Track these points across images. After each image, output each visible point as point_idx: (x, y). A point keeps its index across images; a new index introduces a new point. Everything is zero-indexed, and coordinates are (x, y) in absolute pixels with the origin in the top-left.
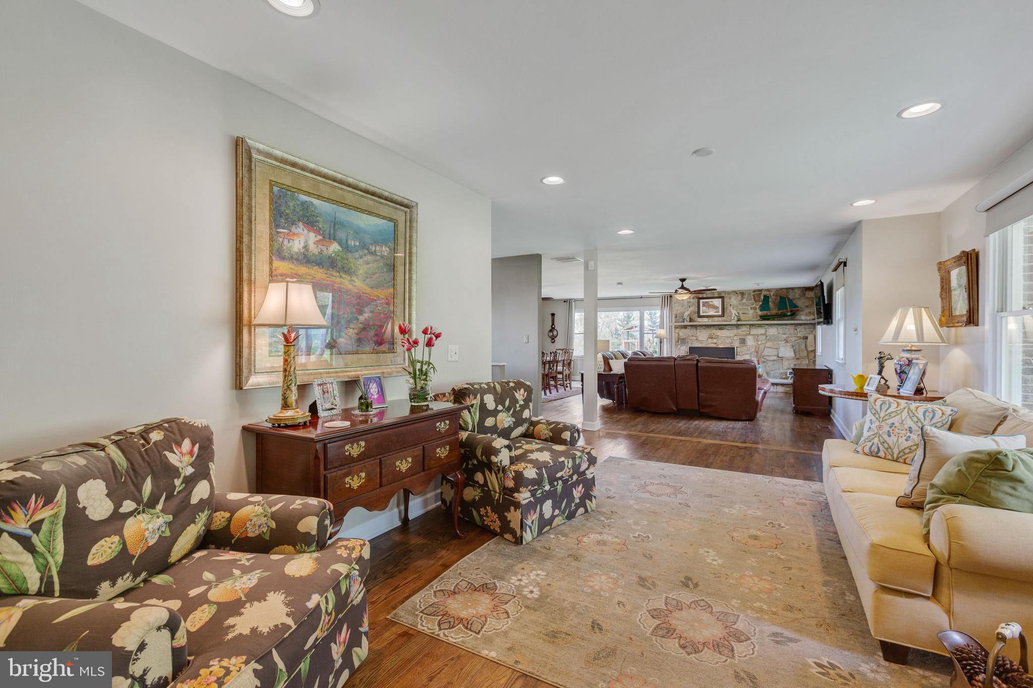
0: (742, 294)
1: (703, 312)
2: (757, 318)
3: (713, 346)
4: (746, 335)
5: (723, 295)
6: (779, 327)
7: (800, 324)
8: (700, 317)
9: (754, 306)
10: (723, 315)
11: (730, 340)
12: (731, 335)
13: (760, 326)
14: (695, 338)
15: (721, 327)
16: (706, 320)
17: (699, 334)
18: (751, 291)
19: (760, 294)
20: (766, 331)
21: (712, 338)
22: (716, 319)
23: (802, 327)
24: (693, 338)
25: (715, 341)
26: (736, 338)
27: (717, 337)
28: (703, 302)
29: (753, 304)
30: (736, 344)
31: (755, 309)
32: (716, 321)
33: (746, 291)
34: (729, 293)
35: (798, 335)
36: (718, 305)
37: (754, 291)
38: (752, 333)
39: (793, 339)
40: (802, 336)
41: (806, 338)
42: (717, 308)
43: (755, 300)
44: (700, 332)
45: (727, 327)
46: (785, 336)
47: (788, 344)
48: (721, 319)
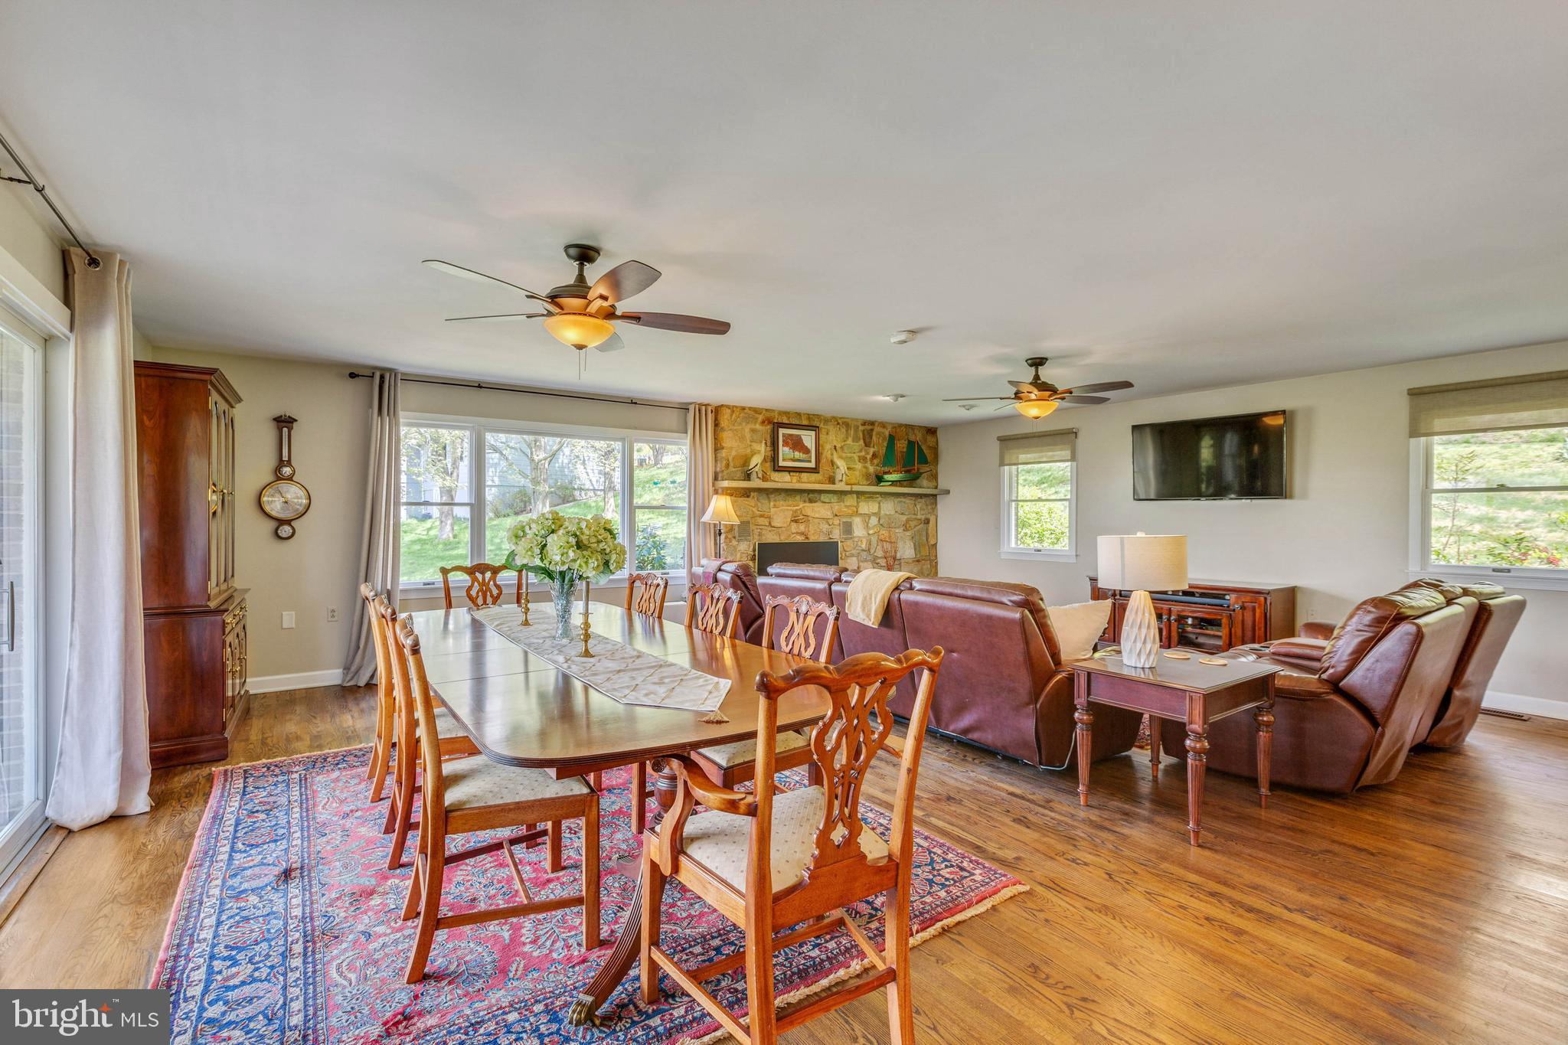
0: (847, 425)
1: (784, 460)
2: (867, 480)
3: (800, 539)
4: (851, 516)
5: (816, 423)
6: (896, 500)
7: (921, 496)
8: (778, 469)
9: (863, 453)
10: (815, 470)
11: (827, 526)
12: (828, 514)
13: (871, 495)
14: (766, 522)
15: (811, 495)
16: (786, 477)
17: (773, 510)
18: (859, 424)
19: (872, 430)
20: (879, 507)
21: (796, 521)
22: (805, 476)
23: (923, 500)
24: (761, 521)
25: (802, 528)
26: (836, 522)
27: (807, 519)
28: (784, 435)
29: (861, 451)
30: (836, 535)
31: (863, 459)
32: (808, 482)
33: (852, 420)
34: (827, 421)
35: (919, 517)
36: (809, 447)
37: (864, 424)
38: (861, 511)
39: (912, 524)
40: (923, 517)
41: (927, 521)
42: (807, 451)
43: (864, 440)
44: (775, 506)
45: (823, 497)
46: (904, 518)
47: (908, 533)
48: (814, 477)
